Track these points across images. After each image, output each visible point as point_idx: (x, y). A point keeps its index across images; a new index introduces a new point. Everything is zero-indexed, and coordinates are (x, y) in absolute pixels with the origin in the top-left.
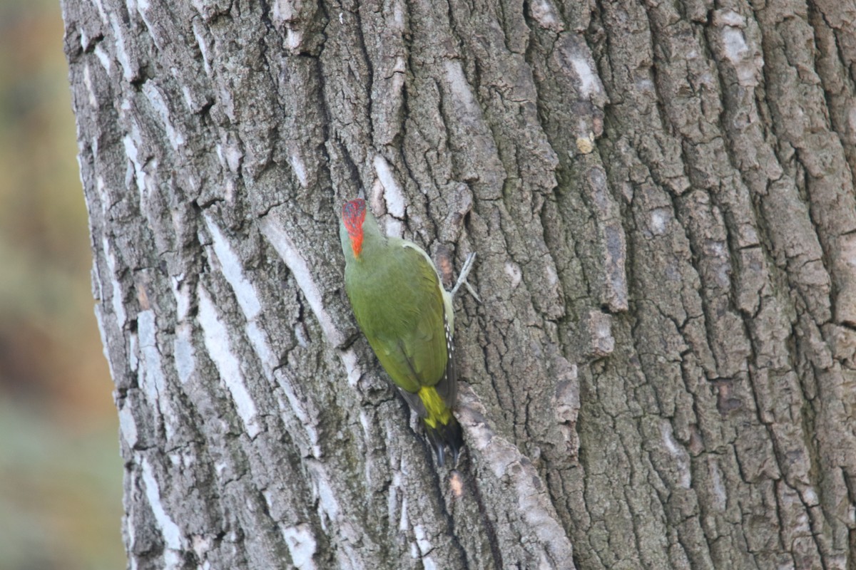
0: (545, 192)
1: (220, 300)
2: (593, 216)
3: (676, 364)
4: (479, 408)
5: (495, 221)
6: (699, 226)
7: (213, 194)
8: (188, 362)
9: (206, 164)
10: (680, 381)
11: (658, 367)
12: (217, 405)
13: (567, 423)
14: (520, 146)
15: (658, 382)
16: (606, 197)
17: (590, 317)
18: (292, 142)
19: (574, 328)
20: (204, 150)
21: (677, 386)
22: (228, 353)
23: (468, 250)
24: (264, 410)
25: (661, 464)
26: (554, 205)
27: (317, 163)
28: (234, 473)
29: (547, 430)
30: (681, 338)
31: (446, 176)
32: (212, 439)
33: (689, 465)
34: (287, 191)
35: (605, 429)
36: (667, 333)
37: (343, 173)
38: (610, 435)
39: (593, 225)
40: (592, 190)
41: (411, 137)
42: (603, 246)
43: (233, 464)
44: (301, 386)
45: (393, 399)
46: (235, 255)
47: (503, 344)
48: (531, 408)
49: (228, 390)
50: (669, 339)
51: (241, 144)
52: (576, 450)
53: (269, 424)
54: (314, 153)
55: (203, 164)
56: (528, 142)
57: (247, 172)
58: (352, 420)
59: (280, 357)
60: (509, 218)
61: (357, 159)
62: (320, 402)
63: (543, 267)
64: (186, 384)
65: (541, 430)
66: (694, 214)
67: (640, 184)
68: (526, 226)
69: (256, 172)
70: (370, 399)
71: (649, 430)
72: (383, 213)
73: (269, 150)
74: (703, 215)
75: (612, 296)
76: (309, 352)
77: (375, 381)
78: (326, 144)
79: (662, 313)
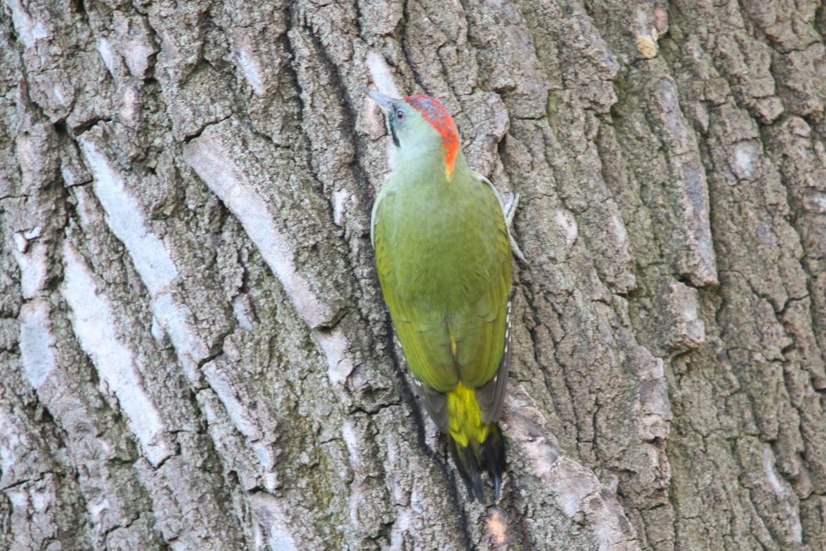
0: (600, 111)
1: (100, 265)
2: (664, 148)
3: (777, 364)
4: (536, 416)
5: (538, 147)
6: (797, 169)
7: (93, 111)
8: (44, 357)
9: (80, 68)
10: (783, 389)
11: (754, 368)
12: (95, 417)
13: (656, 441)
14: (564, 44)
15: (756, 390)
16: (679, 121)
17: (671, 291)
18: (239, 30)
19: (650, 306)
20: (77, 47)
21: (779, 396)
22: (114, 342)
23: (507, 190)
24: (174, 423)
25: (766, 507)
26: (612, 131)
27: (279, 60)
28: (123, 517)
29: (624, 451)
30: (780, 328)
31: (471, 82)
32: (84, 467)
33: (798, 511)
34: (227, 103)
35: (695, 453)
36: (763, 320)
37: (318, 76)
38: (702, 463)
39: (664, 161)
40: (662, 110)
41: (417, 26)
42: (680, 190)
43: (122, 504)
44: (246, 386)
45: (398, 403)
46: (133, 199)
47: (558, 325)
48: (601, 419)
49: (114, 395)
50: (765, 329)
51: (153, 33)
52: (667, 481)
53: (183, 445)
54: (273, 47)
55: (75, 67)
56: (577, 37)
57: (166, 75)
58: (326, 435)
59: (210, 345)
60: (557, 145)
61: (339, 56)
62: (276, 410)
63: (608, 216)
64: (43, 388)
65: (615, 451)
66: (791, 151)
67: (719, 105)
68: (580, 157)
69: (183, 74)
70: (363, 402)
71: (748, 458)
72: (382, 133)
73: (198, 43)
74: (803, 153)
75: (696, 262)
76: (257, 337)
77: (375, 376)
78: (290, 34)
79: (754, 291)
